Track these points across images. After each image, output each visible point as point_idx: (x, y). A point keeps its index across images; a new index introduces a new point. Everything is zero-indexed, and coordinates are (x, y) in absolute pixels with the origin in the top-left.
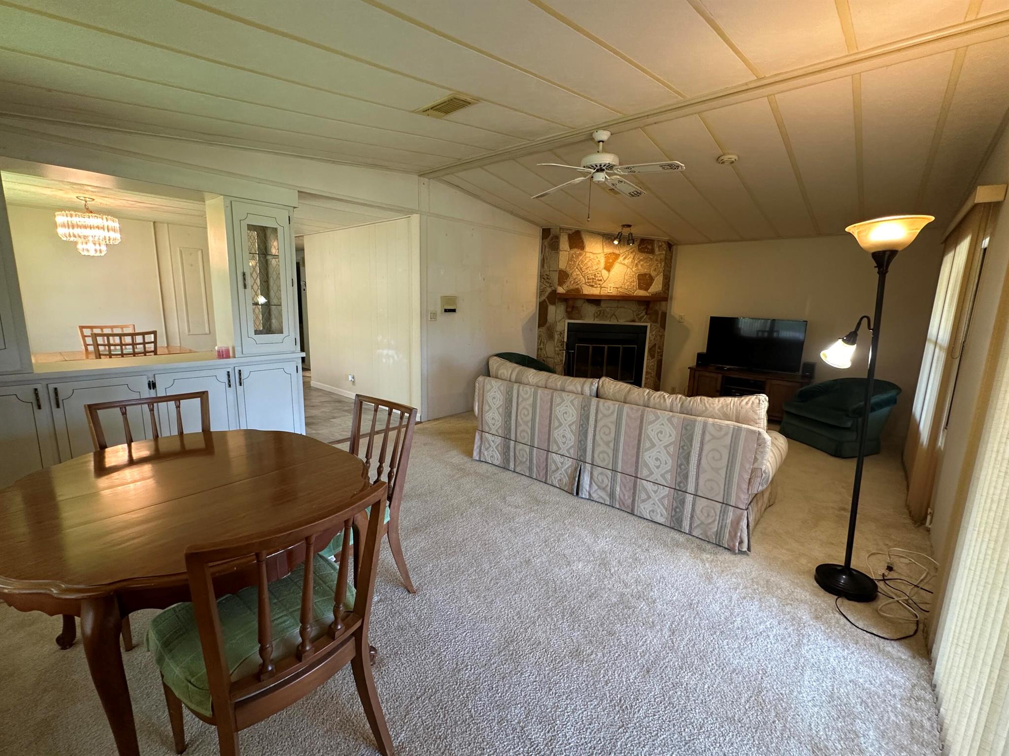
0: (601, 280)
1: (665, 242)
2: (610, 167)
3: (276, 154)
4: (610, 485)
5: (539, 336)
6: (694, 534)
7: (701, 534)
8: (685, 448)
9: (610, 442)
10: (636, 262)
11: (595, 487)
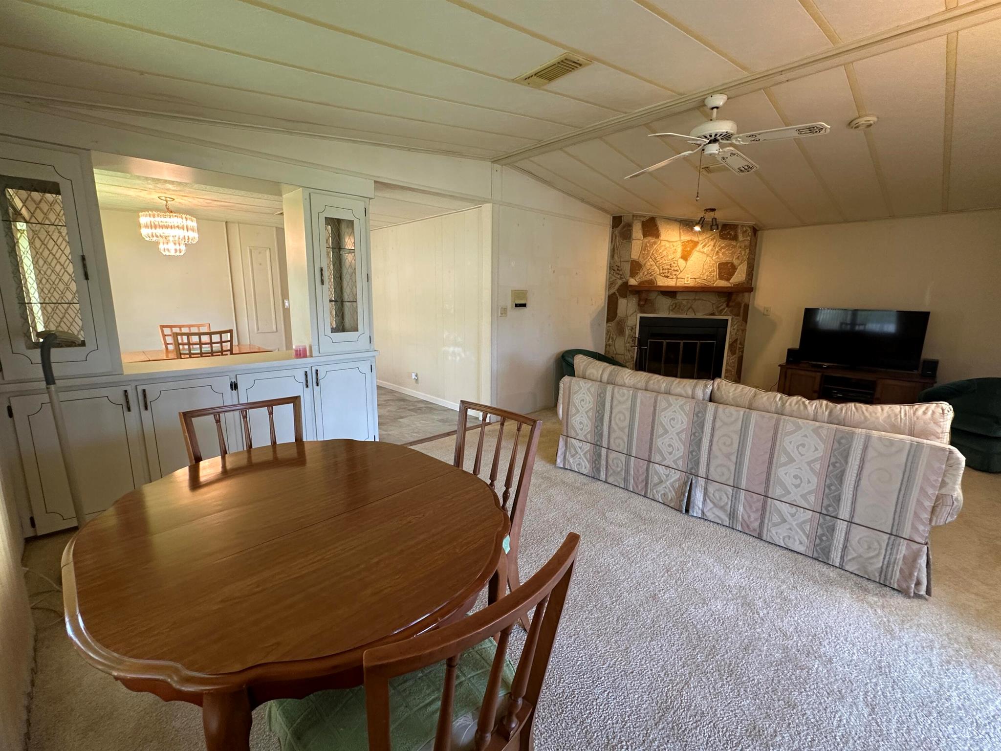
0: (677, 271)
1: (750, 227)
2: (727, 136)
3: (354, 142)
4: (730, 503)
5: (608, 332)
6: (847, 568)
7: (858, 569)
8: (838, 465)
9: (731, 454)
10: (717, 249)
11: (710, 505)
